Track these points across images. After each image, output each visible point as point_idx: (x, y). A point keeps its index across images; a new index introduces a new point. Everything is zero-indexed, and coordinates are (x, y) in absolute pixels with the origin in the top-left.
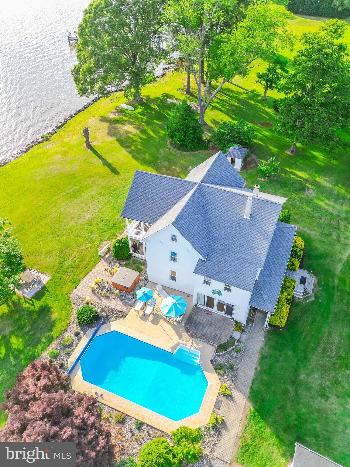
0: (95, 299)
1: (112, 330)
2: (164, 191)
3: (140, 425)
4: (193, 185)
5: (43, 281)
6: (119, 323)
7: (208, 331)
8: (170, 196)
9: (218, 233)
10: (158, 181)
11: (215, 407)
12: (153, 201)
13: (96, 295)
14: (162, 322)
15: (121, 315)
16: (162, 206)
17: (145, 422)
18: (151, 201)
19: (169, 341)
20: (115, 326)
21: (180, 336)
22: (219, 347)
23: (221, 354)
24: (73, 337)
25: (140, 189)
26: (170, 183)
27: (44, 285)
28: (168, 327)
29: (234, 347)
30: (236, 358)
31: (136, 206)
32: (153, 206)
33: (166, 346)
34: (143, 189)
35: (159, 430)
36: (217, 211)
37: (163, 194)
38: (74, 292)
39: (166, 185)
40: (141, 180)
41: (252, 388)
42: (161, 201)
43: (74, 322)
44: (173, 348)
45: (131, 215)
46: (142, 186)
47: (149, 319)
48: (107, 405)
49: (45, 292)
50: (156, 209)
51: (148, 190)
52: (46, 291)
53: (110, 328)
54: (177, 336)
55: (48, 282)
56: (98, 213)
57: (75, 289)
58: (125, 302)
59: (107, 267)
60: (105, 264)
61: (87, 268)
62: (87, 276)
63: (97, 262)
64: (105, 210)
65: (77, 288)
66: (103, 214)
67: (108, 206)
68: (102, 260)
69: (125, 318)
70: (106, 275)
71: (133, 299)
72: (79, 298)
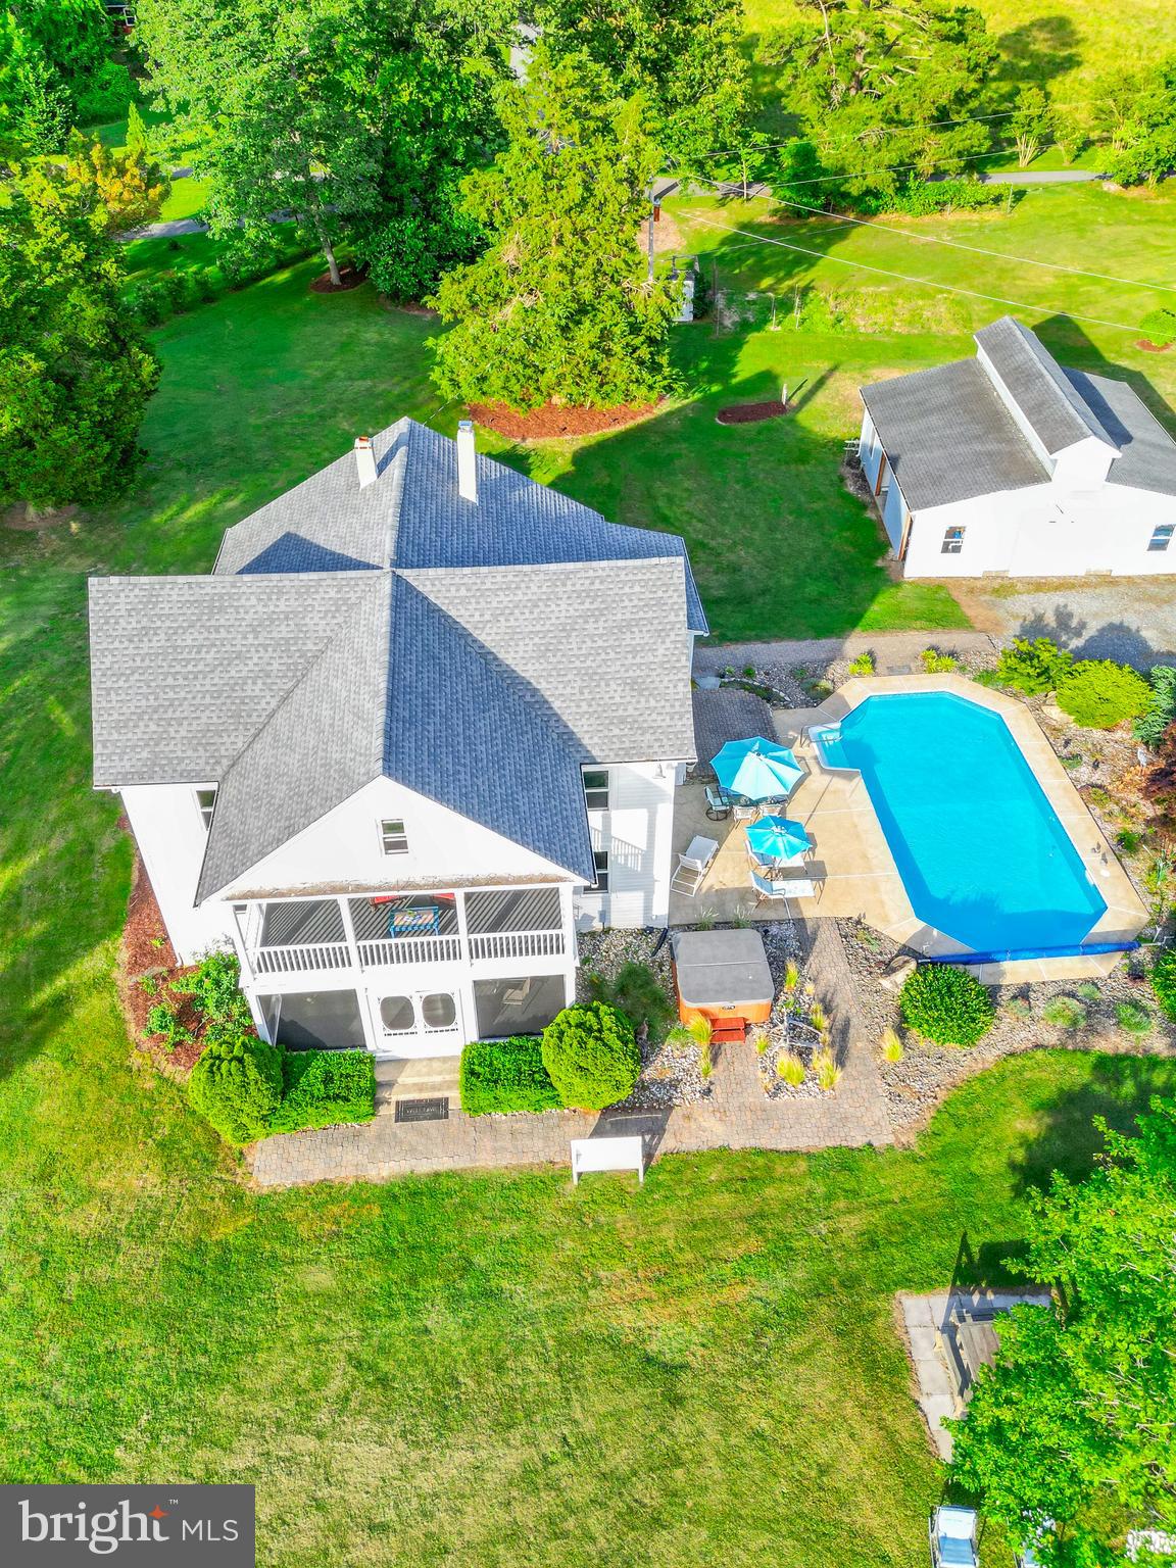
0: (859, 1044)
1: (921, 925)
2: (448, 690)
4: (406, 588)
6: (886, 920)
10: (413, 697)
11: (910, 672)
15: (854, 930)
19: (835, 792)
20: (900, 923)
22: (767, 700)
27: (952, 1294)
29: (745, 680)
31: (538, 811)
32: (515, 744)
37: (460, 697)
38: (891, 1139)
39: (425, 675)
40: (425, 765)
41: (817, 637)
42: (491, 714)
49: (977, 1257)
52: (969, 1256)
53: (923, 934)
55: (927, 1284)
56: (323, 1418)
57: (870, 1145)
58: (800, 948)
59: (687, 1098)
60: (674, 1121)
61: (746, 1174)
62: (783, 1146)
63: (686, 1164)
64: (275, 1393)
65: (866, 1140)
66: (318, 1382)
67: (223, 1401)
68: (662, 1149)
69: (856, 918)
70: (738, 1068)
71: (774, 930)
72: (896, 1097)
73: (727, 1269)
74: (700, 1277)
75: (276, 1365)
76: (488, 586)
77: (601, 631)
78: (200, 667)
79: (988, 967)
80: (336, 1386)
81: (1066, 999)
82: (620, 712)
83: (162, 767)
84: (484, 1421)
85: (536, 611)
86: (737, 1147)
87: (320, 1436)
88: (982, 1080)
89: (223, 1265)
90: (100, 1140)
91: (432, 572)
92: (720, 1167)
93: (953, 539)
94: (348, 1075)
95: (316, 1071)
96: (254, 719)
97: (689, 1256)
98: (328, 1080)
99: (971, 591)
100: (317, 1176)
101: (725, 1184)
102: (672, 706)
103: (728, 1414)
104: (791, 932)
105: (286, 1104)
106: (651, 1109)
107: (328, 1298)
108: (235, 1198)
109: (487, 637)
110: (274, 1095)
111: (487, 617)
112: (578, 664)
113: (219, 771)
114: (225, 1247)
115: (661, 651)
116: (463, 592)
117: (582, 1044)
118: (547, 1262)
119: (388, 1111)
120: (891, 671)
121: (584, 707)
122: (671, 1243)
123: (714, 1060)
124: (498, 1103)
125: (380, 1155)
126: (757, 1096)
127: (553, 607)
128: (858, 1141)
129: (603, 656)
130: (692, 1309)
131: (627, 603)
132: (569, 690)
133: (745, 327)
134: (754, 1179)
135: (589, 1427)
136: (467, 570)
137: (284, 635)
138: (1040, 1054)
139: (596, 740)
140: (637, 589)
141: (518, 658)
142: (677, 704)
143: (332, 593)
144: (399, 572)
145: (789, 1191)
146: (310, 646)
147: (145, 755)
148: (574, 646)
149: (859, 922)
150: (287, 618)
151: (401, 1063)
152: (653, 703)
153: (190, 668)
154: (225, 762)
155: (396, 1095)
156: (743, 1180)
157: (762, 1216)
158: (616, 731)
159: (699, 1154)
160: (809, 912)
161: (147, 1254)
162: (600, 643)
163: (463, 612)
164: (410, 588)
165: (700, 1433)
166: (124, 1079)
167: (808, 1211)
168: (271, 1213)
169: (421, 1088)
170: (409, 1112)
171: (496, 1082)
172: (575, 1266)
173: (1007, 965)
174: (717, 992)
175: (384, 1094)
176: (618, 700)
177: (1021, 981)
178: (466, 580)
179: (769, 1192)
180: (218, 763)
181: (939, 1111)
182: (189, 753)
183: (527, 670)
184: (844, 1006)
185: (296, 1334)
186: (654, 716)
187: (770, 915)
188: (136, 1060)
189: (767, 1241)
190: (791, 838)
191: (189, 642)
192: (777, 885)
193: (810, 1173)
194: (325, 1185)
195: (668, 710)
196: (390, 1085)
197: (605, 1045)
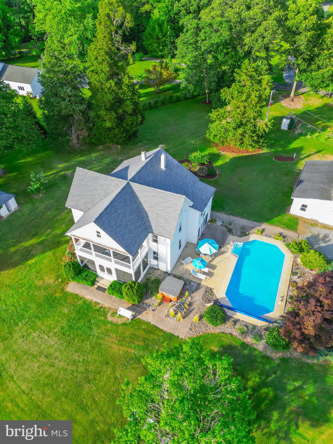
0: (192, 315)
1: (225, 296)
2: (124, 209)
3: (294, 273)
4: (128, 186)
6: (218, 292)
7: (219, 236)
8: (131, 207)
10: (113, 209)
11: (270, 237)
13: (189, 314)
14: (213, 263)
15: (209, 291)
16: (137, 218)
19: (230, 259)
20: (221, 293)
21: (225, 252)
22: (229, 232)
23: (234, 232)
24: (238, 326)
25: (114, 227)
28: (218, 259)
29: (228, 225)
30: (235, 226)
31: (129, 239)
32: (134, 224)
33: (234, 260)
34: (115, 226)
36: (155, 182)
37: (126, 211)
38: (183, 337)
39: (120, 205)
40: (106, 223)
41: (254, 221)
42: (132, 216)
44: (236, 256)
45: (136, 247)
46: (112, 225)
47: (211, 271)
50: (138, 224)
51: (118, 222)
53: (224, 298)
54: (225, 254)
56: (51, 334)
57: (178, 336)
58: (194, 290)
59: (149, 310)
60: (144, 313)
61: (150, 330)
62: (161, 328)
63: (141, 322)
64: (47, 326)
65: (178, 335)
66: (54, 328)
67: (39, 323)
68: (138, 317)
69: (212, 288)
70: (164, 308)
71: (192, 283)
72: (191, 329)
73: (133, 345)
74: (127, 344)
75: (50, 321)
76: (145, 190)
77: (163, 206)
78: (89, 190)
79: (232, 312)
80: (56, 330)
81: (244, 327)
82: (161, 225)
83: (77, 206)
84: (74, 349)
85: (152, 198)
86: (152, 324)
87: (48, 337)
88: (212, 335)
89: (53, 301)
90: (49, 270)
91: (135, 184)
92: (146, 326)
93: (304, 208)
94: (90, 277)
95: (85, 273)
96: (95, 203)
97: (128, 339)
98: (87, 276)
99: (305, 222)
100: (77, 293)
101: (144, 330)
102: (172, 227)
103: (114, 371)
104: (195, 285)
105: (77, 277)
106: (142, 308)
107: (65, 315)
108: (63, 290)
109: (142, 200)
110: (75, 274)
111: (142, 196)
112: (156, 212)
113: (86, 210)
114: (56, 298)
115: (174, 214)
116: (140, 190)
117: (128, 289)
118: (103, 328)
119: (96, 286)
120: (266, 235)
121: (154, 221)
122: (126, 335)
123: (159, 305)
124: (113, 293)
125: (89, 294)
126: (163, 315)
127: (156, 198)
128: (176, 334)
129: (162, 212)
130: (121, 349)
131: (170, 202)
132: (153, 216)
133: (301, 135)
134: (151, 331)
135: (90, 359)
136: (142, 185)
137: (105, 188)
138: (229, 336)
139: (154, 228)
140: (174, 200)
141: (146, 206)
142: (173, 227)
143: (116, 183)
144: (129, 182)
145: (155, 337)
146: (109, 192)
147: (75, 203)
148: (157, 208)
149: (211, 290)
150: (107, 185)
151: (103, 278)
152: (168, 225)
153: (88, 189)
154: (87, 209)
155: (98, 284)
156: (148, 330)
157: (147, 339)
158: (159, 228)
159: (144, 321)
160: (203, 283)
161: (43, 293)
162: (162, 209)
163: (138, 194)
164: (130, 186)
165: (107, 371)
166: (59, 261)
167: (156, 343)
168: (66, 295)
169: (103, 284)
170: (99, 288)
171: (114, 289)
172: (107, 331)
173: (238, 313)
174: (166, 291)
175: (96, 283)
176: (161, 222)
177: (238, 318)
178: (141, 187)
179: (152, 335)
180: (86, 209)
181: (198, 337)
182: (82, 205)
183: (147, 210)
184: (195, 306)
185: (56, 318)
186: (167, 228)
187: (194, 280)
188: (64, 258)
189: (144, 344)
190: (201, 265)
191: (89, 184)
192: (198, 274)
193: (162, 336)
194: (77, 295)
195: (171, 227)
196: (98, 282)
197: (133, 291)
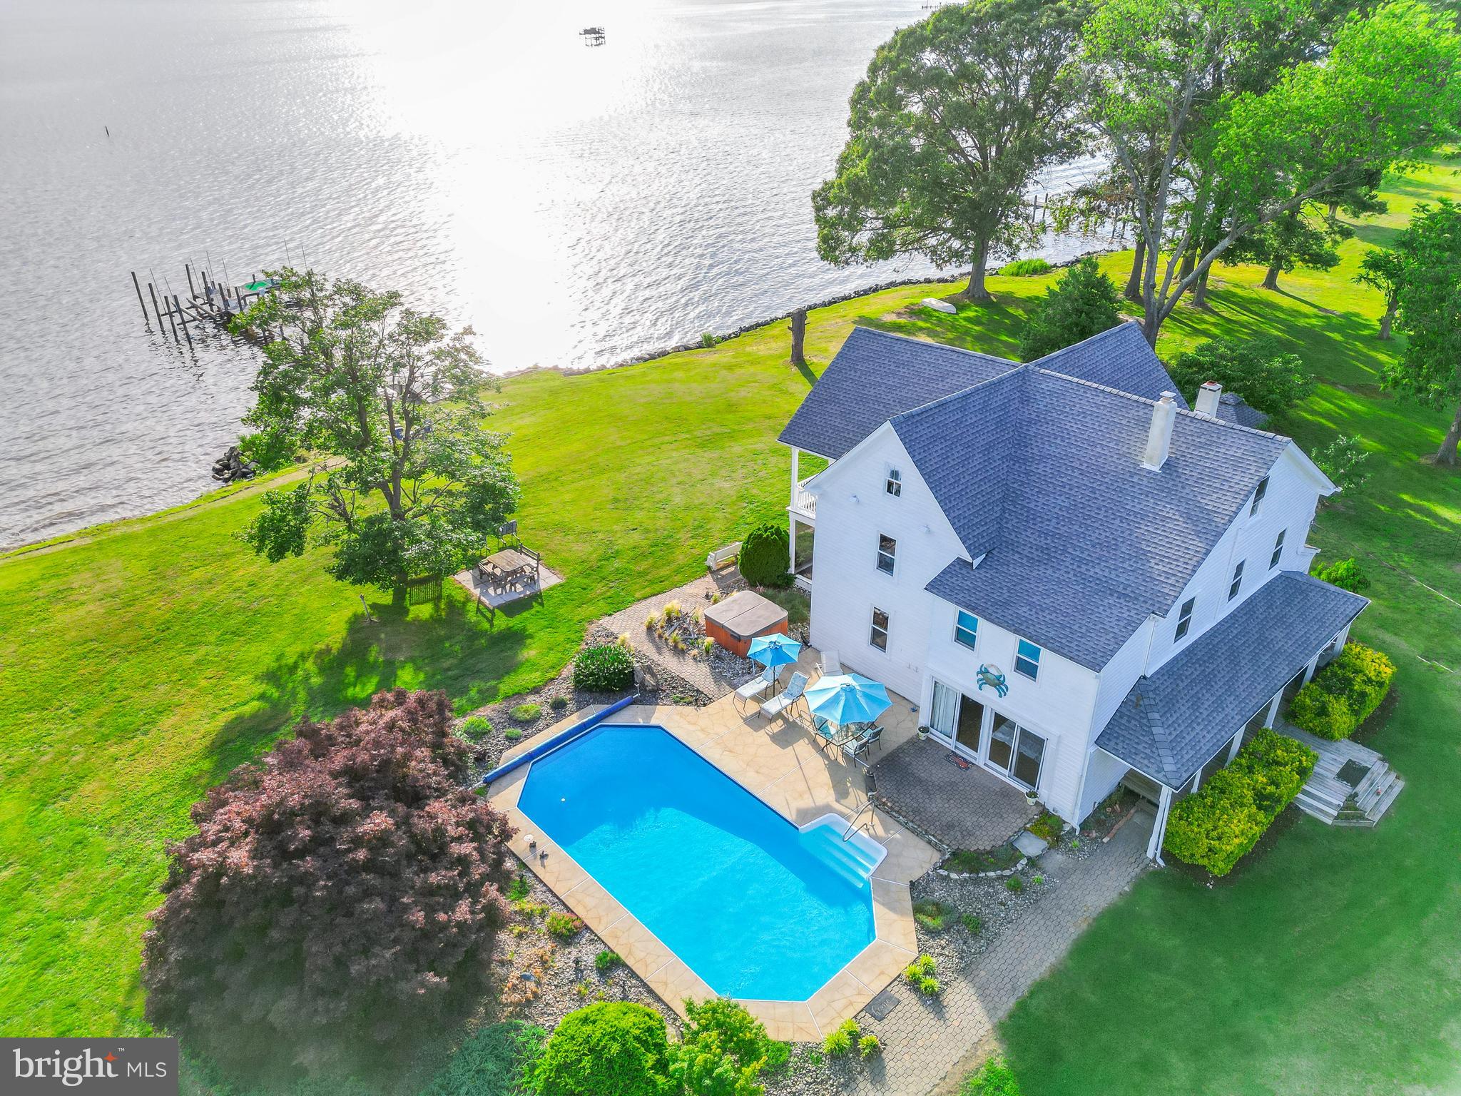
0: (646, 647)
1: (654, 723)
3: (610, 965)
5: (541, 582)
6: (681, 714)
7: (936, 805)
9: (1043, 501)
11: (867, 1008)
12: (876, 407)
13: (653, 641)
14: (802, 747)
15: (698, 699)
17: (630, 962)
18: (871, 405)
20: (667, 716)
21: (842, 794)
22: (955, 855)
23: (954, 876)
24: (546, 709)
25: (852, 372)
26: (940, 362)
27: (540, 591)
28: (815, 764)
29: (1007, 872)
30: (1003, 904)
31: (826, 417)
33: (786, 802)
34: (858, 375)
35: (659, 999)
36: (1058, 441)
37: (911, 388)
38: (600, 622)
39: (926, 367)
41: (1023, 1005)
43: (564, 679)
44: (805, 815)
45: (805, 438)
46: (860, 367)
47: (768, 728)
48: (545, 885)
49: (534, 604)
51: (872, 378)
52: (537, 603)
53: (650, 717)
54: (832, 791)
55: (552, 589)
